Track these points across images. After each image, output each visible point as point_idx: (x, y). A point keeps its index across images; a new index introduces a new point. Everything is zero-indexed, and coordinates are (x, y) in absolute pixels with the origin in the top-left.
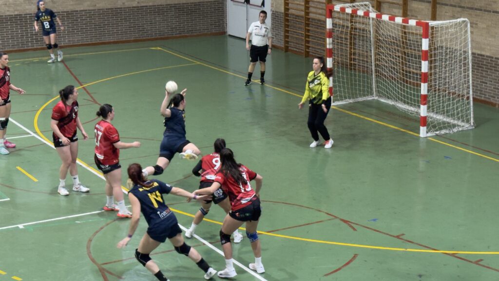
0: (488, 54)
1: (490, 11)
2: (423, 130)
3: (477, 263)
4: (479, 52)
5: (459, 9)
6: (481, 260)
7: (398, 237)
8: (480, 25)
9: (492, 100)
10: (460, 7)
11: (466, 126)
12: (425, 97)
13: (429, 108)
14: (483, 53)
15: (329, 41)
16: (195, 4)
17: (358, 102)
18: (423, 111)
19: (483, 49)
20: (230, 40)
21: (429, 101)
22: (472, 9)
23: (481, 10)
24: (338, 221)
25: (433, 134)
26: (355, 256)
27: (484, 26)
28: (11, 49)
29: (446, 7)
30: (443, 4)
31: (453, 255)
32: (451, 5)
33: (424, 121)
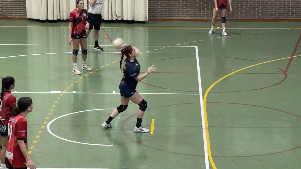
28: (269, 18)
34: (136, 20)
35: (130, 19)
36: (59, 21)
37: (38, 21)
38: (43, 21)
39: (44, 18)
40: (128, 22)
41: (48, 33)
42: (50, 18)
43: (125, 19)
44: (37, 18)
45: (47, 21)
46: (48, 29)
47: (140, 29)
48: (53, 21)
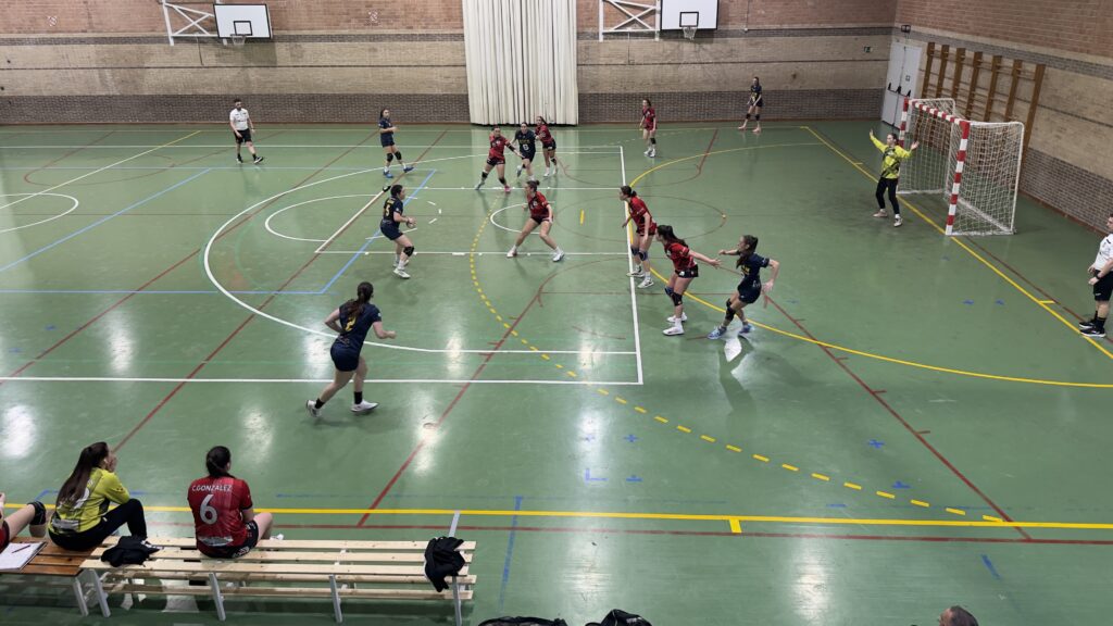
1: (1079, 117)
2: (948, 228)
4: (1061, 158)
5: (1054, 113)
8: (1069, 131)
10: (1056, 110)
11: (1005, 230)
14: (1067, 161)
16: (855, 91)
17: (924, 194)
19: (1065, 156)
20: (883, 125)
22: (1065, 113)
23: (1072, 115)
27: (1072, 132)
29: (1044, 110)
30: (1041, 106)
32: (1049, 108)
33: (952, 220)
34: (568, 123)
35: (562, 122)
43: (558, 123)
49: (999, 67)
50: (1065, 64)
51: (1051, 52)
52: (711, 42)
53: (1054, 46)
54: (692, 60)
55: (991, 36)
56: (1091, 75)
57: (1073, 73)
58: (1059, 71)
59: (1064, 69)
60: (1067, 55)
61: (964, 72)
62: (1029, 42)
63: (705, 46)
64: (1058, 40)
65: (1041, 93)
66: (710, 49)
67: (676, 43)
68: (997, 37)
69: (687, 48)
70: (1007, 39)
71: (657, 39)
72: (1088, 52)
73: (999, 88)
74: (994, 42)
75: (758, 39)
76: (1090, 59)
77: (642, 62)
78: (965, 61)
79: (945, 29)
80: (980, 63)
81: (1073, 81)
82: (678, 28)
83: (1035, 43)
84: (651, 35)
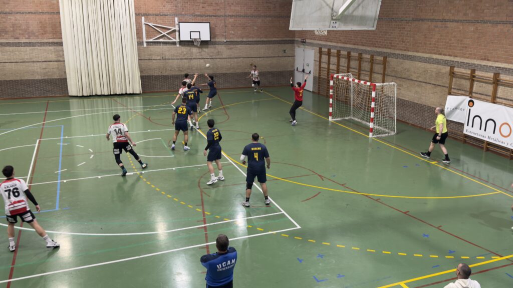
0: (407, 100)
1: (409, 79)
2: (371, 134)
3: (377, 200)
4: (403, 98)
5: (395, 78)
6: (379, 199)
7: (342, 185)
9: (408, 121)
10: (396, 77)
11: (393, 133)
12: (372, 119)
13: (374, 123)
14: (405, 99)
15: (331, 91)
18: (371, 125)
21: (374, 120)
23: (405, 79)
24: (317, 175)
25: (375, 136)
26: (319, 193)
27: (406, 86)
29: (389, 77)
30: (388, 75)
31: (366, 196)
32: (392, 76)
33: (371, 130)
34: (135, 93)
35: (131, 92)
36: (90, 96)
37: (77, 97)
38: (80, 97)
39: (81, 95)
40: (130, 94)
41: (84, 102)
42: (85, 94)
43: (128, 93)
44: (76, 95)
45: (83, 96)
46: (83, 101)
47: (137, 98)
48: (87, 96)
49: (361, 58)
50: (397, 56)
51: (388, 51)
52: (207, 48)
53: (390, 48)
54: (198, 57)
55: (354, 44)
56: (411, 60)
57: (402, 60)
58: (395, 59)
59: (397, 58)
60: (397, 52)
61: (341, 61)
62: (376, 47)
63: (204, 49)
64: (392, 46)
65: (387, 70)
66: (207, 51)
67: (189, 48)
68: (358, 45)
69: (195, 50)
70: (364, 45)
71: (178, 46)
72: (408, 51)
73: (363, 68)
74: (356, 47)
75: (232, 46)
76: (410, 53)
77: (170, 58)
78: (341, 56)
79: (326, 41)
80: (350, 57)
81: (402, 63)
82: (189, 40)
83: (379, 47)
84: (174, 43)
